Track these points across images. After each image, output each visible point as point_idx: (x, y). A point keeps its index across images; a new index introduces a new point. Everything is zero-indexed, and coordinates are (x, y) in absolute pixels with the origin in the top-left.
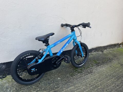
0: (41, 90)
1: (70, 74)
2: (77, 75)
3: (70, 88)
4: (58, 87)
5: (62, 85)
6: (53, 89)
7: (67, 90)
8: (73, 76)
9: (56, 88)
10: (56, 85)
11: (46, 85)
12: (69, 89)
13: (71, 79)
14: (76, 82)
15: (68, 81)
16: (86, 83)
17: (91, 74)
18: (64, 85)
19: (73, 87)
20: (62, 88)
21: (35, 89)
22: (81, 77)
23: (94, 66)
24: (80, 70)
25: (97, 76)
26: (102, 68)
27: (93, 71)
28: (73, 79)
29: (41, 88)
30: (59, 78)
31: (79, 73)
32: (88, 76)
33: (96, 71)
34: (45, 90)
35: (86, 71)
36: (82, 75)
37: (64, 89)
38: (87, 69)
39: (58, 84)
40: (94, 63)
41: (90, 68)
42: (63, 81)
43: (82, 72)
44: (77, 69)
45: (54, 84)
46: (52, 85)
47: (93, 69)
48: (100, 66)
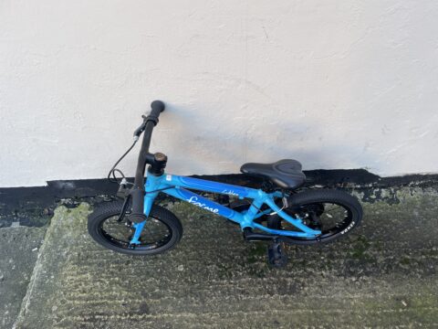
0: (120, 285)
1: (220, 266)
2: (238, 277)
3: (185, 315)
4: (159, 296)
5: (173, 294)
6: (146, 296)
7: (171, 315)
8: (223, 279)
9: (154, 296)
10: (160, 287)
11: (139, 275)
12: (179, 315)
13: (211, 284)
14: (214, 302)
15: (198, 288)
16: (236, 320)
18: (177, 296)
19: (193, 315)
20: (167, 302)
21: (112, 273)
22: (243, 292)
23: (330, 269)
24: (264, 264)
25: (298, 315)
26: (353, 293)
27: (306, 289)
28: (216, 289)
29: (123, 279)
30: (181, 268)
31: (251, 274)
32: (268, 300)
33: (317, 292)
34: (128, 288)
35: (280, 274)
36: (255, 286)
37: (170, 308)
38: (290, 270)
39: (164, 286)
40: (344, 254)
41: (309, 270)
42: (186, 281)
43: (264, 276)
44: (255, 257)
45: (158, 282)
46: (151, 282)
47: (312, 281)
48: (354, 279)
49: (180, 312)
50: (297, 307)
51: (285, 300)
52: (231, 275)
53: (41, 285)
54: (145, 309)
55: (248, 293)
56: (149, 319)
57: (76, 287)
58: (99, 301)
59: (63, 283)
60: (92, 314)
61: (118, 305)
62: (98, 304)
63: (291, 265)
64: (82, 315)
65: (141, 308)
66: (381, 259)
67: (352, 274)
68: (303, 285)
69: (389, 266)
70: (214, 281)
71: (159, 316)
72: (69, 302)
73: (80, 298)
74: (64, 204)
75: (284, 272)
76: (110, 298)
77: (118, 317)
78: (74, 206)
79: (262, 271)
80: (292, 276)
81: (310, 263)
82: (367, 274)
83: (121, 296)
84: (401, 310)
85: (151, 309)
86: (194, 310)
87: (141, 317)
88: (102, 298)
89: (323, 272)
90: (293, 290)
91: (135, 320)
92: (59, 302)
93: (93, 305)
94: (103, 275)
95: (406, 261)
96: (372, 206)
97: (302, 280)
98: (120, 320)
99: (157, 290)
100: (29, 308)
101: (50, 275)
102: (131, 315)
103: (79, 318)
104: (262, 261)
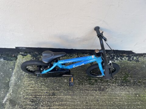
0: (45, 85)
1: (79, 81)
2: (85, 85)
3: (67, 97)
4: (59, 90)
5: (63, 89)
6: (54, 90)
7: (63, 97)
8: (80, 85)
9: (57, 90)
10: (59, 87)
11: (51, 82)
13: (76, 86)
14: (77, 93)
15: (72, 88)
16: (85, 99)
17: (101, 93)
18: (65, 90)
19: (70, 97)
20: (61, 92)
21: (41, 81)
22: (87, 90)
23: (116, 83)
24: (94, 81)
25: (105, 98)
26: (122, 92)
27: (108, 90)
28: (78, 88)
29: (46, 84)
30: (66, 81)
31: (90, 84)
32: (95, 93)
33: (111, 91)
34: (48, 87)
35: (99, 85)
36: (91, 88)
37: (62, 94)
38: (102, 83)
39: (60, 87)
40: (120, 79)
41: (109, 83)
42: (68, 85)
43: (94, 85)
44: (91, 78)
45: (58, 85)
46: (55, 85)
47: (109, 87)
48: (123, 87)
49: (66, 96)
50: (104, 96)
51: (100, 93)
52: (83, 84)
53: (16, 84)
54: (54, 94)
55: (88, 90)
56: (55, 98)
57: (29, 86)
58: (38, 91)
59: (24, 84)
60: (35, 95)
61: (44, 92)
62: (37, 92)
63: (103, 82)
64: (31, 95)
65: (52, 94)
66: (132, 81)
67: (122, 85)
68: (107, 88)
69: (134, 83)
70: (77, 86)
71: (59, 97)
72: (26, 91)
73: (30, 90)
74: (21, 54)
75: (101, 84)
76: (41, 90)
77: (45, 97)
78: (25, 55)
79: (93, 83)
80: (103, 85)
81: (109, 81)
82: (127, 86)
83: (45, 90)
84: (137, 98)
85: (56, 94)
86: (70, 95)
87: (52, 97)
88: (38, 90)
89: (113, 85)
90: (103, 90)
91: (51, 98)
92: (23, 91)
93: (35, 92)
94: (38, 82)
95: (140, 82)
96: (131, 62)
97: (106, 87)
98: (45, 98)
99: (58, 88)
100: (12, 92)
101: (18, 81)
102: (49, 96)
103: (31, 97)
104: (93, 80)
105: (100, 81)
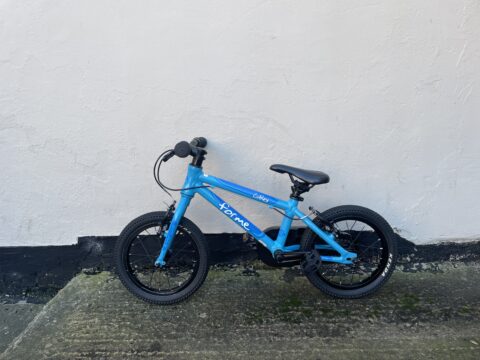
0: (131, 328)
1: (249, 314)
2: (270, 323)
3: (205, 352)
4: (175, 337)
5: (192, 335)
6: (160, 337)
7: (188, 352)
8: (252, 324)
9: (169, 337)
10: (177, 330)
11: (154, 320)
12: (198, 352)
13: (238, 328)
14: (241, 343)
15: (223, 331)
16: (269, 357)
18: (196, 338)
19: (214, 353)
20: (184, 342)
21: (124, 318)
22: (276, 335)
23: (378, 317)
24: (300, 313)
25: (346, 353)
26: (410, 336)
27: (353, 332)
28: (243, 332)
29: (135, 324)
30: (204, 315)
31: (286, 320)
32: (307, 341)
33: (365, 335)
34: (140, 330)
35: (320, 321)
36: (290, 330)
37: (187, 347)
38: (331, 317)
39: (182, 329)
40: (393, 306)
41: (354, 317)
42: (209, 325)
43: (301, 322)
44: (290, 307)
45: (175, 326)
46: (167, 326)
47: (358, 326)
48: (408, 325)
49: (199, 350)
50: (343, 347)
51: (328, 341)
52: (261, 322)
53: (39, 327)
54: (156, 347)
55: (282, 336)
56: (160, 356)
57: (80, 329)
58: (103, 340)
59: (65, 326)
60: (93, 350)
61: (125, 344)
62: (101, 343)
63: (331, 314)
64: (79, 351)
65: (152, 346)
66: (435, 310)
67: (405, 321)
68: (348, 329)
69: (447, 315)
70: (241, 325)
71: (173, 353)
72: (67, 340)
73: (81, 338)
74: (85, 273)
75: (324, 319)
76: (116, 338)
77: (123, 353)
78: (94, 273)
79: (298, 318)
80: (334, 322)
81: (353, 312)
82: (423, 321)
83: (130, 337)
84: (472, 348)
85: (164, 347)
86: (215, 349)
87: (150, 354)
88: (107, 338)
89: (371, 320)
90: (336, 333)
91: (143, 356)
92: (55, 341)
93: (95, 344)
94: (113, 320)
95: (466, 311)
96: (415, 275)
97: (346, 325)
98: (125, 356)
99: (173, 333)
100: (19, 344)
101: (51, 320)
102: (138, 351)
103: (75, 353)
104: (297, 311)
105: (321, 313)
